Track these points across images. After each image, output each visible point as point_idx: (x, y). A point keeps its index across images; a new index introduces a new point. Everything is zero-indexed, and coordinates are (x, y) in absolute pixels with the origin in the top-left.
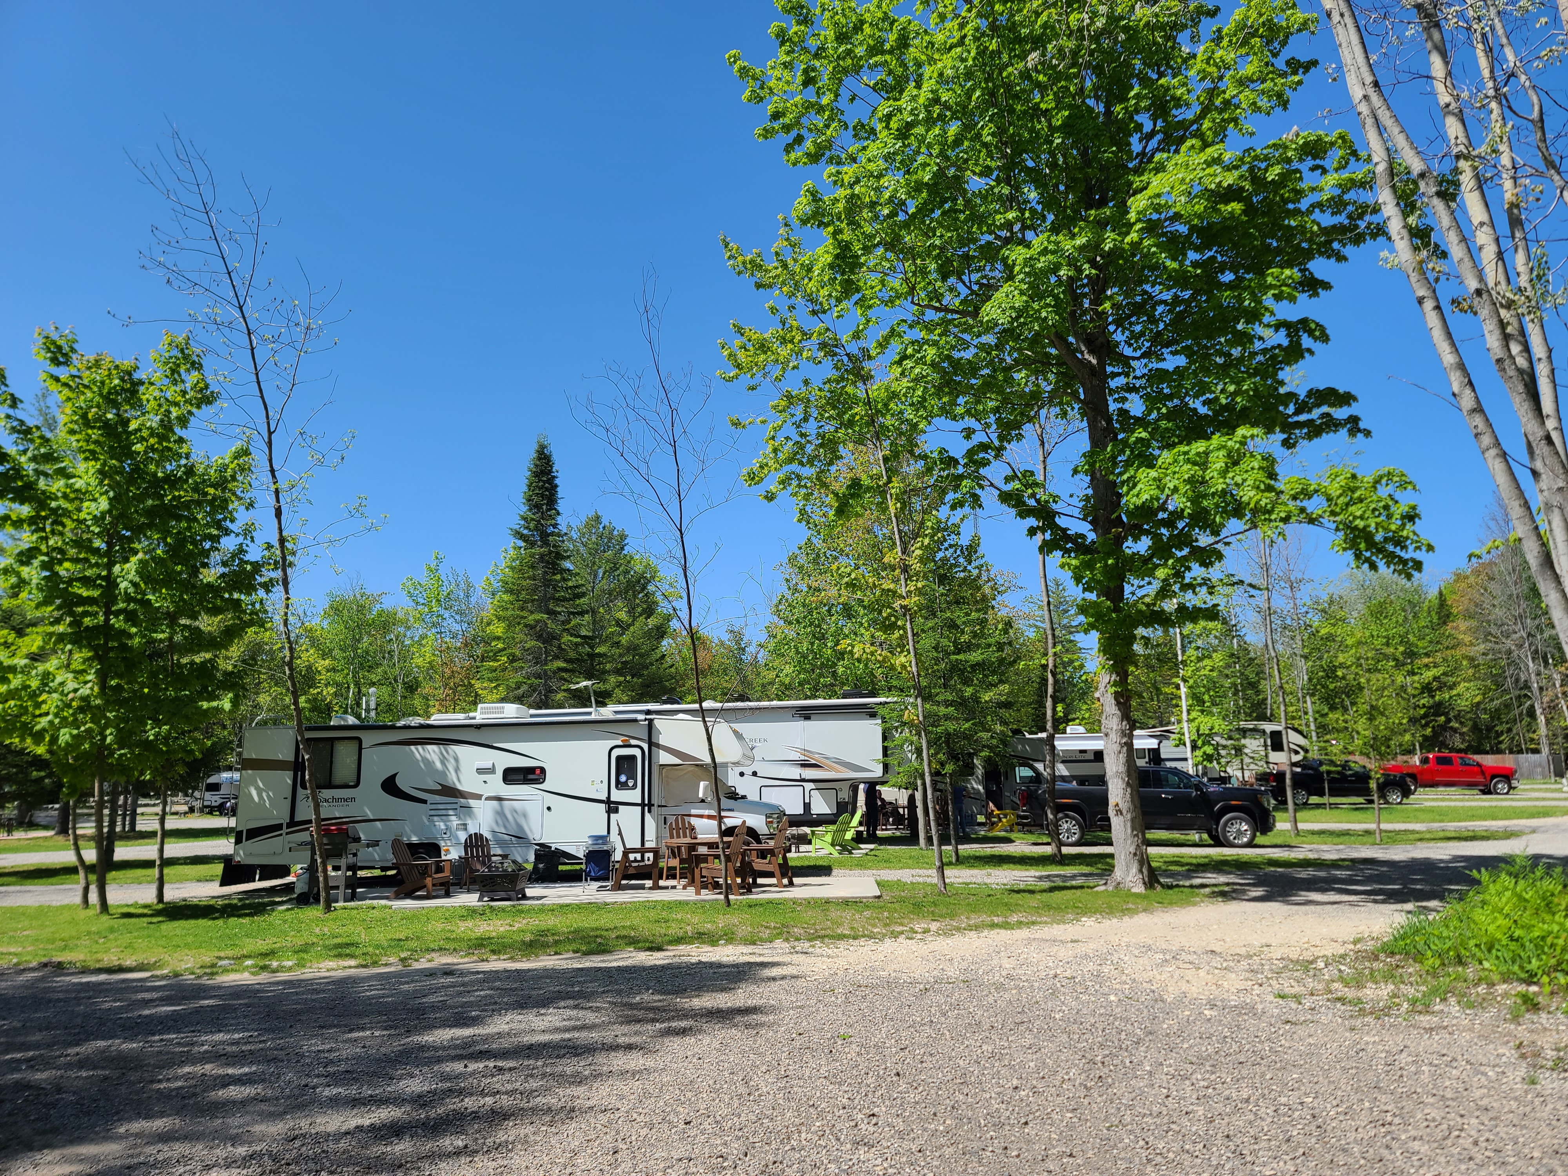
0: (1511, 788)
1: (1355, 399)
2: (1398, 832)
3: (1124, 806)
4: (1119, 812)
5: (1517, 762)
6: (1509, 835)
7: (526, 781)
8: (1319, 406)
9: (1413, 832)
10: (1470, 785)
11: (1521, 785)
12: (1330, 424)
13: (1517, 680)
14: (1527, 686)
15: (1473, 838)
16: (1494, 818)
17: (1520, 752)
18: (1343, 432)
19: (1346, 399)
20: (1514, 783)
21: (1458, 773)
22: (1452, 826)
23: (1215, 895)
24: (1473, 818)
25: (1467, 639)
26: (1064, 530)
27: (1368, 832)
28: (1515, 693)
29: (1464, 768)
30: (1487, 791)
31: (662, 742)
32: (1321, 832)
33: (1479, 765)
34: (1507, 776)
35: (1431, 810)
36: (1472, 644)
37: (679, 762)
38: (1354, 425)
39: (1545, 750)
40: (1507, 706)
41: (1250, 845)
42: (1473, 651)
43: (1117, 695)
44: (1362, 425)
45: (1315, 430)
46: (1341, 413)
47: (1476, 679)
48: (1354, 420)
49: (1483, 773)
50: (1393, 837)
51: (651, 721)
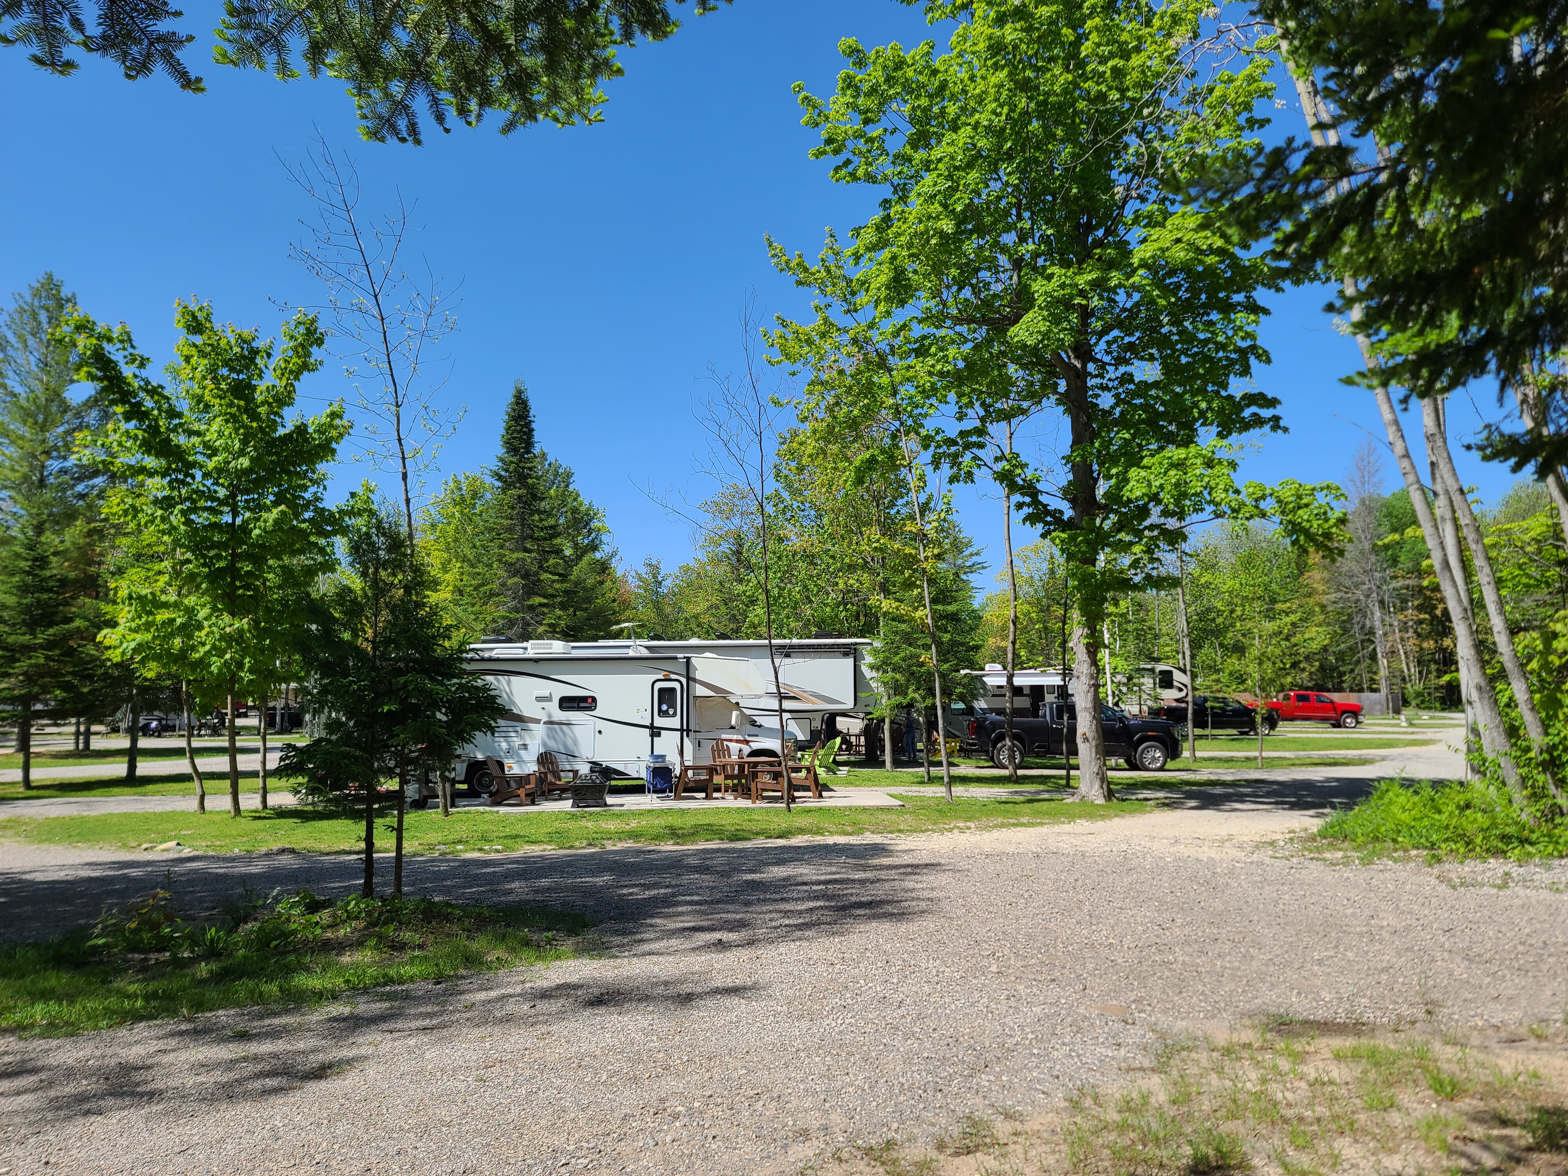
0: (1358, 722)
1: (1279, 402)
2: (1273, 759)
3: (1090, 735)
4: (1086, 740)
5: (1359, 699)
6: (1364, 762)
7: (580, 709)
8: (1248, 406)
9: (1284, 758)
10: (1324, 719)
11: (1365, 720)
12: (1258, 421)
13: (1363, 627)
14: (1372, 632)
15: (1335, 764)
16: (1348, 748)
17: (1361, 690)
18: (1267, 428)
19: (1273, 403)
20: (1361, 718)
21: (1316, 709)
22: (1315, 754)
23: (1158, 806)
24: (1330, 747)
25: (1321, 588)
26: (1045, 506)
27: (1248, 759)
28: (1359, 637)
29: (1317, 705)
30: (1337, 725)
31: (698, 676)
32: (1211, 759)
33: (1332, 702)
34: (1355, 712)
35: (1295, 741)
36: (1324, 593)
37: (712, 694)
38: (1275, 423)
39: (1384, 691)
40: (1352, 650)
41: (1162, 769)
42: (1324, 600)
43: (1088, 646)
44: (1282, 423)
45: (1246, 426)
46: (1266, 413)
47: (1329, 624)
48: (1276, 419)
49: (1335, 709)
50: (1270, 764)
51: (688, 659)
